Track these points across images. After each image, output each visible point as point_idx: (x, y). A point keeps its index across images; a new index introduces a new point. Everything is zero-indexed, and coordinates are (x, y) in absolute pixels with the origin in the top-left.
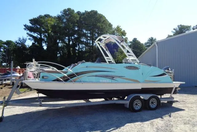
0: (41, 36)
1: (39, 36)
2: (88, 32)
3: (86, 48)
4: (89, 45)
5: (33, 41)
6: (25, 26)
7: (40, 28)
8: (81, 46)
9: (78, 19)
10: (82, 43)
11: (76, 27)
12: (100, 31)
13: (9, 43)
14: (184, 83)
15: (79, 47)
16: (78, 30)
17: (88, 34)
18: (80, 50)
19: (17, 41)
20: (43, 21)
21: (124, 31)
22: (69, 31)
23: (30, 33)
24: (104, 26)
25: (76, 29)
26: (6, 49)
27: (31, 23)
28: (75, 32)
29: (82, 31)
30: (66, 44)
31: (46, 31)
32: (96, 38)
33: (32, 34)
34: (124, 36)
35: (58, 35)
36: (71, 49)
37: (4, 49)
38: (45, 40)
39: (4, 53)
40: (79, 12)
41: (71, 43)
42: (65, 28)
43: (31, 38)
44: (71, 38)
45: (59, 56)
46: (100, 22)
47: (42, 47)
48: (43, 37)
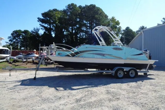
0: (50, 26)
1: (49, 26)
2: (87, 23)
3: (86, 36)
4: (88, 33)
5: (44, 31)
6: (38, 18)
7: (50, 20)
8: (81, 34)
9: (79, 12)
10: (83, 31)
11: (78, 19)
12: (98, 22)
13: (26, 32)
14: (158, 61)
15: (80, 35)
16: (80, 21)
17: (87, 24)
18: (81, 37)
19: (33, 31)
20: (52, 14)
21: (118, 21)
22: (72, 22)
23: (42, 24)
24: (101, 17)
25: (78, 20)
26: (24, 37)
27: (43, 16)
28: (77, 23)
29: (83, 22)
30: (70, 32)
31: (54, 22)
32: (94, 27)
33: (44, 24)
34: (118, 25)
35: (63, 25)
36: (74, 36)
37: (22, 37)
38: (54, 29)
39: (22, 40)
40: (81, 6)
41: (74, 31)
42: (69, 20)
43: (43, 28)
44: (74, 27)
45: (64, 42)
46: (97, 14)
47: (51, 35)
48: (52, 27)
